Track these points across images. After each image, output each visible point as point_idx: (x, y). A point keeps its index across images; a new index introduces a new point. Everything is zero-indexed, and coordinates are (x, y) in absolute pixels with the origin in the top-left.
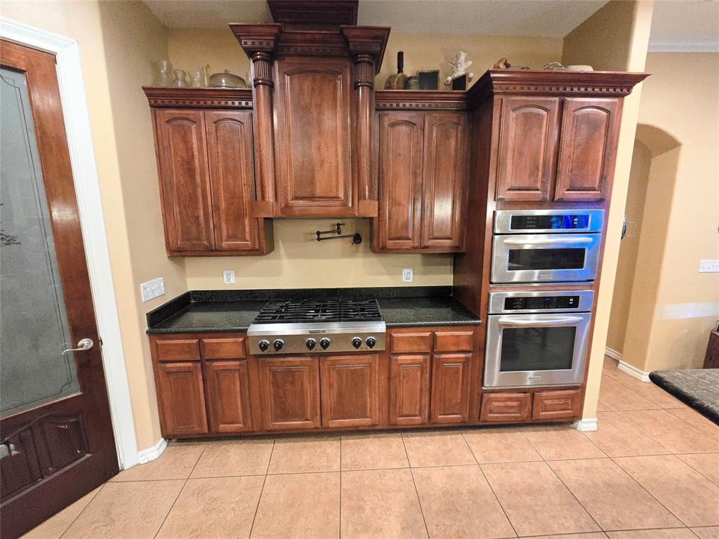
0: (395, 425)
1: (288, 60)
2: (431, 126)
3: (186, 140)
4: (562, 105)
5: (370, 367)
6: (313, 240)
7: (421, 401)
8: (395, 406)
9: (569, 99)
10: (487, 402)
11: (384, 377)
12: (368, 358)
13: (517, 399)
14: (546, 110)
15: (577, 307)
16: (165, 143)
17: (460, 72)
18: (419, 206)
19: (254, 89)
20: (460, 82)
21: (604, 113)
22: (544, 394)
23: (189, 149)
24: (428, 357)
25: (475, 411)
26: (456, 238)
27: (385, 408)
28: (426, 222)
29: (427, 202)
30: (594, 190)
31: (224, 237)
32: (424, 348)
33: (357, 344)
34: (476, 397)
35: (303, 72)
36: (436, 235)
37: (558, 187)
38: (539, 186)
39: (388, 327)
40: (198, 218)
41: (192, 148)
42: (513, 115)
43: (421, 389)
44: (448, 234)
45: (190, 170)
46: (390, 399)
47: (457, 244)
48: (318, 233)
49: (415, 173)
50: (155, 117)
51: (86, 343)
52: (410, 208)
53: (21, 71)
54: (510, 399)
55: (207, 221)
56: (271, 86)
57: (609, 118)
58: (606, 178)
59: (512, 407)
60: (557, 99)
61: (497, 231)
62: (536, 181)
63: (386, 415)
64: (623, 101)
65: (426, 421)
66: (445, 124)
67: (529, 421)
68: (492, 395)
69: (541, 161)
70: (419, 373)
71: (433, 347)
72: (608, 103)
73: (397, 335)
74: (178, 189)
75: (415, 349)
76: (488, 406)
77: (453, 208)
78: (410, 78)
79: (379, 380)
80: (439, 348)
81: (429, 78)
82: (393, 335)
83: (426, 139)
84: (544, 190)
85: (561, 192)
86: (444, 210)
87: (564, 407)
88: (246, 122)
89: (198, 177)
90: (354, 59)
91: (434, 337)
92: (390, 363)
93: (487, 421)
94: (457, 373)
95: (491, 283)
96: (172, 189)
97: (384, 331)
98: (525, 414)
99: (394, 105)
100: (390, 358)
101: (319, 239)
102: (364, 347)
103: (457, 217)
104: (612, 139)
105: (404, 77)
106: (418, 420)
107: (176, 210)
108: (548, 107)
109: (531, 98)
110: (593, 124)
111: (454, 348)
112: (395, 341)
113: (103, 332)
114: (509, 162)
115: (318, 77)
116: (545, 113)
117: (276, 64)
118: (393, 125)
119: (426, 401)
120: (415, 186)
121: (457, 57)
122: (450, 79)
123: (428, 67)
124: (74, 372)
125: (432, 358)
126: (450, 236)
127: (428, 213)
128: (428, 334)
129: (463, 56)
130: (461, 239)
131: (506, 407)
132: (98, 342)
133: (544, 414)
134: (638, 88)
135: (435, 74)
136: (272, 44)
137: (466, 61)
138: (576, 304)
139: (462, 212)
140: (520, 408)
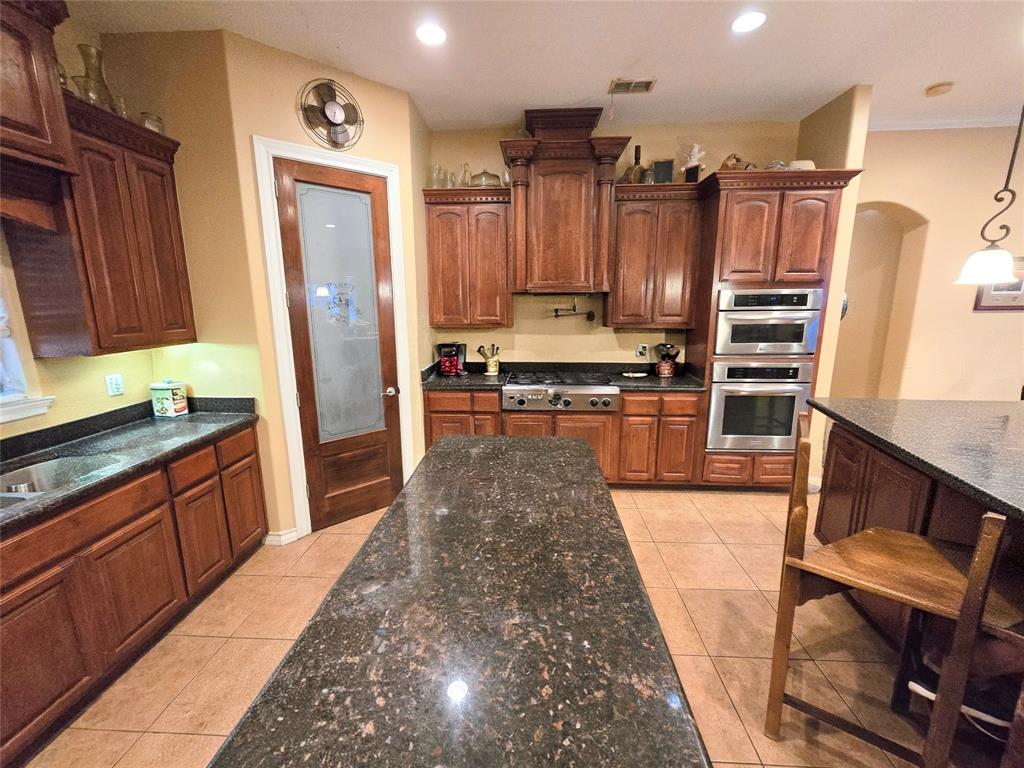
0: (624, 479)
1: (542, 163)
2: (665, 213)
3: (451, 230)
4: (782, 198)
5: (604, 426)
6: (550, 317)
7: (648, 460)
8: (625, 462)
9: (788, 192)
10: (709, 463)
11: (616, 435)
12: (603, 418)
13: (738, 462)
14: (767, 202)
15: (796, 378)
16: (435, 234)
17: (693, 163)
18: (651, 286)
19: (512, 188)
20: (692, 173)
21: (823, 204)
22: (765, 458)
23: (454, 239)
24: (656, 419)
25: (698, 472)
26: (686, 314)
27: (615, 465)
28: (657, 300)
29: (659, 282)
30: (814, 271)
31: (478, 312)
32: (653, 411)
33: (594, 404)
34: (699, 458)
35: (554, 173)
36: (666, 312)
37: (778, 269)
38: (760, 268)
39: (621, 391)
40: (458, 296)
41: (457, 238)
42: (737, 207)
43: (649, 448)
44: (678, 310)
45: (454, 257)
46: (621, 457)
47: (686, 320)
48: (556, 310)
49: (648, 256)
50: (429, 211)
51: (391, 391)
52: (643, 288)
53: (369, 193)
54: (731, 462)
55: (464, 298)
56: (527, 186)
57: (827, 208)
58: (824, 261)
59: (733, 469)
60: (778, 193)
61: (721, 308)
62: (758, 264)
63: (616, 470)
64: (841, 193)
65: (653, 477)
66: (677, 212)
67: (750, 484)
68: (714, 457)
69: (763, 247)
70: (647, 434)
71: (660, 411)
72: (826, 195)
73: (629, 398)
74: (443, 272)
75: (644, 411)
76: (711, 467)
77: (684, 288)
78: (647, 170)
79: (612, 438)
80: (666, 412)
81: (664, 168)
82: (626, 398)
83: (660, 225)
84: (766, 272)
85: (781, 274)
86: (674, 288)
87: (783, 472)
88: (502, 214)
89: (459, 262)
90: (598, 160)
91: (661, 401)
92: (621, 424)
93: (708, 481)
94: (682, 435)
95: (715, 354)
96: (438, 272)
97: (618, 392)
98: (745, 477)
99: (631, 197)
100: (621, 419)
101: (557, 316)
102: (600, 407)
103: (687, 296)
104: (830, 229)
105: (641, 168)
106: (645, 476)
107: (440, 290)
108: (770, 200)
109: (753, 193)
110: (812, 215)
111: (679, 412)
112: (627, 403)
113: (400, 385)
114: (733, 248)
115: (567, 176)
116: (766, 205)
117: (532, 166)
118: (630, 214)
119: (653, 458)
120: (648, 268)
121: (692, 147)
122: (683, 169)
123: (663, 157)
124: (383, 412)
125: (659, 420)
126: (679, 312)
127: (659, 293)
128: (656, 398)
129: (696, 148)
130: (690, 315)
131: (728, 468)
132: (398, 391)
133: (765, 478)
134: (855, 181)
135: (670, 163)
136: (532, 153)
137: (700, 151)
138: (795, 376)
139: (691, 291)
140: (741, 470)
